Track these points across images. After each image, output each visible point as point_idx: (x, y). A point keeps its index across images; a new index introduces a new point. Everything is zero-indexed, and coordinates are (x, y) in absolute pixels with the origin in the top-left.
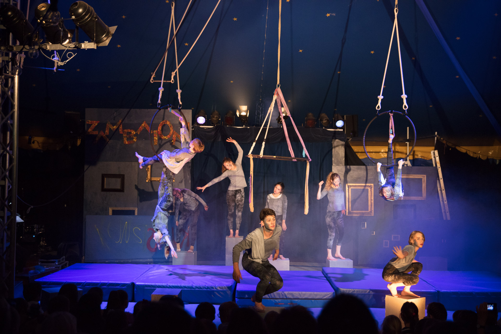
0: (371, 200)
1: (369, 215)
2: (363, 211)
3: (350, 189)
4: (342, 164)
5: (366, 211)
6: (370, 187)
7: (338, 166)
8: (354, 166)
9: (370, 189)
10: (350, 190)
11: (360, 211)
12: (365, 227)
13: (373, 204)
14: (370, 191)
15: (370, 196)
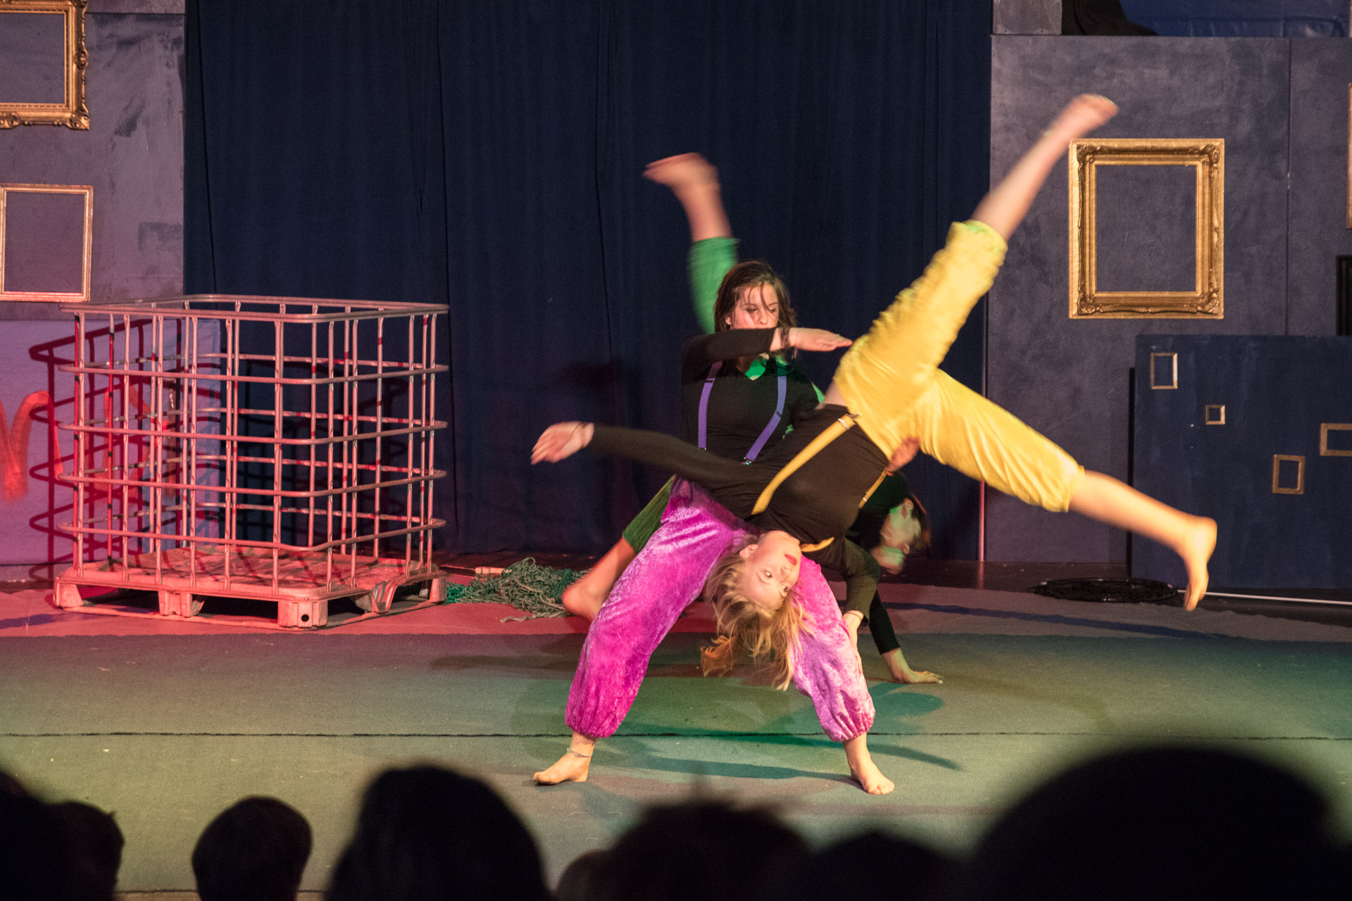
0: (1212, 228)
1: (1201, 316)
2: (1167, 294)
3: (1093, 168)
4: (1049, 27)
5: (1179, 290)
6: (1206, 158)
7: (1026, 38)
8: (1116, 40)
9: (1207, 168)
10: (1093, 177)
11: (1149, 289)
12: (1172, 384)
13: (1222, 254)
14: (1207, 181)
15: (1207, 209)
